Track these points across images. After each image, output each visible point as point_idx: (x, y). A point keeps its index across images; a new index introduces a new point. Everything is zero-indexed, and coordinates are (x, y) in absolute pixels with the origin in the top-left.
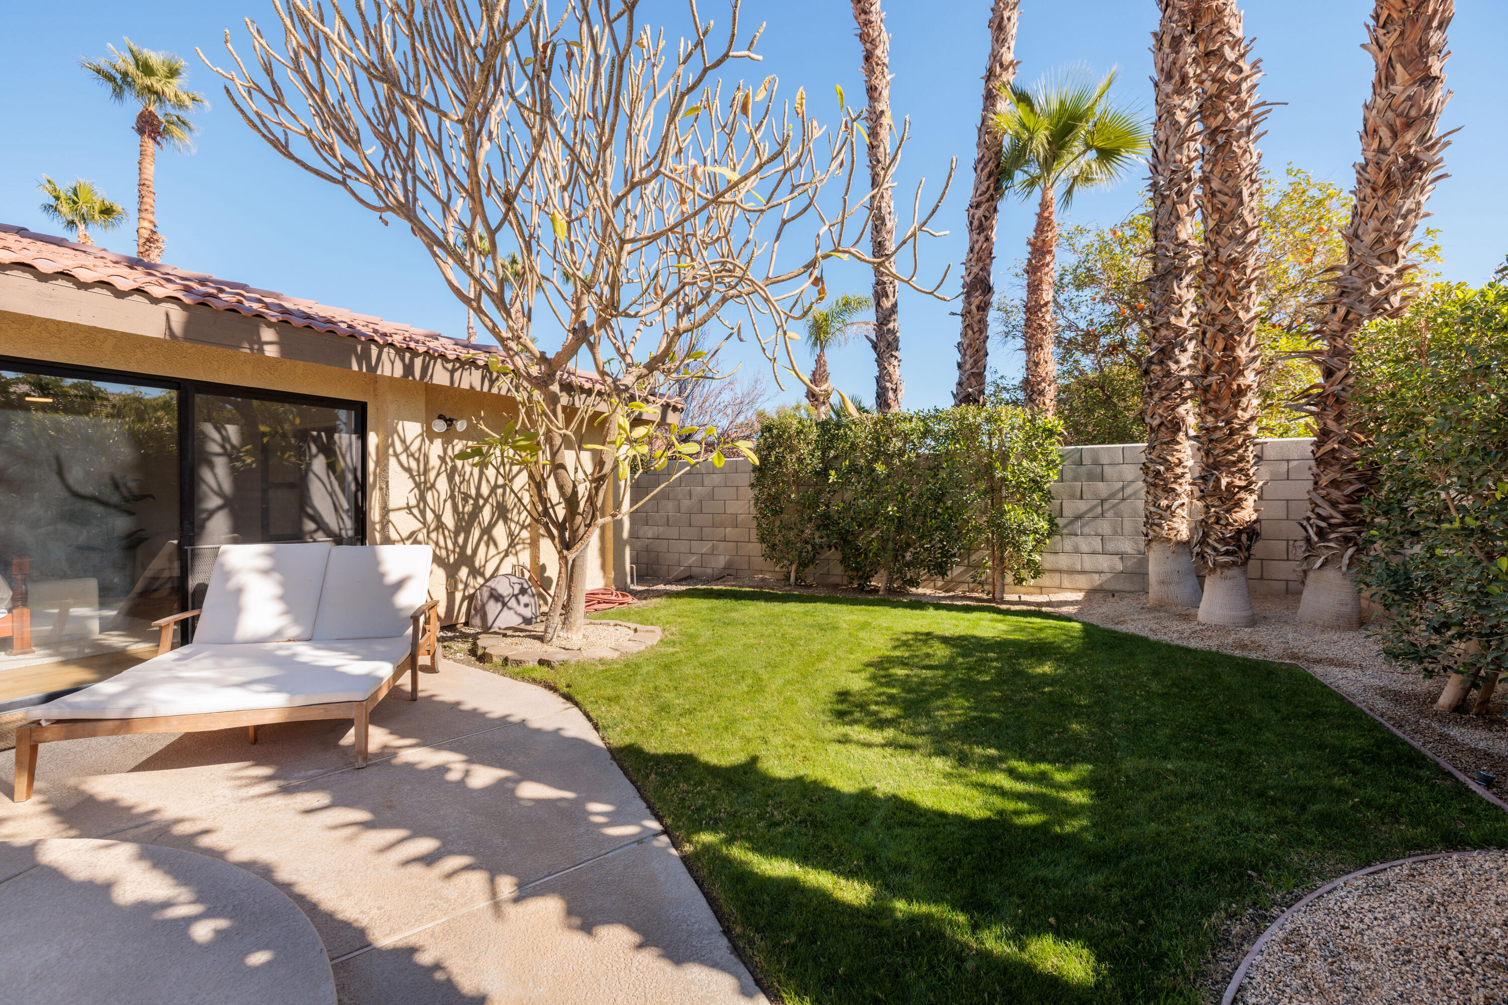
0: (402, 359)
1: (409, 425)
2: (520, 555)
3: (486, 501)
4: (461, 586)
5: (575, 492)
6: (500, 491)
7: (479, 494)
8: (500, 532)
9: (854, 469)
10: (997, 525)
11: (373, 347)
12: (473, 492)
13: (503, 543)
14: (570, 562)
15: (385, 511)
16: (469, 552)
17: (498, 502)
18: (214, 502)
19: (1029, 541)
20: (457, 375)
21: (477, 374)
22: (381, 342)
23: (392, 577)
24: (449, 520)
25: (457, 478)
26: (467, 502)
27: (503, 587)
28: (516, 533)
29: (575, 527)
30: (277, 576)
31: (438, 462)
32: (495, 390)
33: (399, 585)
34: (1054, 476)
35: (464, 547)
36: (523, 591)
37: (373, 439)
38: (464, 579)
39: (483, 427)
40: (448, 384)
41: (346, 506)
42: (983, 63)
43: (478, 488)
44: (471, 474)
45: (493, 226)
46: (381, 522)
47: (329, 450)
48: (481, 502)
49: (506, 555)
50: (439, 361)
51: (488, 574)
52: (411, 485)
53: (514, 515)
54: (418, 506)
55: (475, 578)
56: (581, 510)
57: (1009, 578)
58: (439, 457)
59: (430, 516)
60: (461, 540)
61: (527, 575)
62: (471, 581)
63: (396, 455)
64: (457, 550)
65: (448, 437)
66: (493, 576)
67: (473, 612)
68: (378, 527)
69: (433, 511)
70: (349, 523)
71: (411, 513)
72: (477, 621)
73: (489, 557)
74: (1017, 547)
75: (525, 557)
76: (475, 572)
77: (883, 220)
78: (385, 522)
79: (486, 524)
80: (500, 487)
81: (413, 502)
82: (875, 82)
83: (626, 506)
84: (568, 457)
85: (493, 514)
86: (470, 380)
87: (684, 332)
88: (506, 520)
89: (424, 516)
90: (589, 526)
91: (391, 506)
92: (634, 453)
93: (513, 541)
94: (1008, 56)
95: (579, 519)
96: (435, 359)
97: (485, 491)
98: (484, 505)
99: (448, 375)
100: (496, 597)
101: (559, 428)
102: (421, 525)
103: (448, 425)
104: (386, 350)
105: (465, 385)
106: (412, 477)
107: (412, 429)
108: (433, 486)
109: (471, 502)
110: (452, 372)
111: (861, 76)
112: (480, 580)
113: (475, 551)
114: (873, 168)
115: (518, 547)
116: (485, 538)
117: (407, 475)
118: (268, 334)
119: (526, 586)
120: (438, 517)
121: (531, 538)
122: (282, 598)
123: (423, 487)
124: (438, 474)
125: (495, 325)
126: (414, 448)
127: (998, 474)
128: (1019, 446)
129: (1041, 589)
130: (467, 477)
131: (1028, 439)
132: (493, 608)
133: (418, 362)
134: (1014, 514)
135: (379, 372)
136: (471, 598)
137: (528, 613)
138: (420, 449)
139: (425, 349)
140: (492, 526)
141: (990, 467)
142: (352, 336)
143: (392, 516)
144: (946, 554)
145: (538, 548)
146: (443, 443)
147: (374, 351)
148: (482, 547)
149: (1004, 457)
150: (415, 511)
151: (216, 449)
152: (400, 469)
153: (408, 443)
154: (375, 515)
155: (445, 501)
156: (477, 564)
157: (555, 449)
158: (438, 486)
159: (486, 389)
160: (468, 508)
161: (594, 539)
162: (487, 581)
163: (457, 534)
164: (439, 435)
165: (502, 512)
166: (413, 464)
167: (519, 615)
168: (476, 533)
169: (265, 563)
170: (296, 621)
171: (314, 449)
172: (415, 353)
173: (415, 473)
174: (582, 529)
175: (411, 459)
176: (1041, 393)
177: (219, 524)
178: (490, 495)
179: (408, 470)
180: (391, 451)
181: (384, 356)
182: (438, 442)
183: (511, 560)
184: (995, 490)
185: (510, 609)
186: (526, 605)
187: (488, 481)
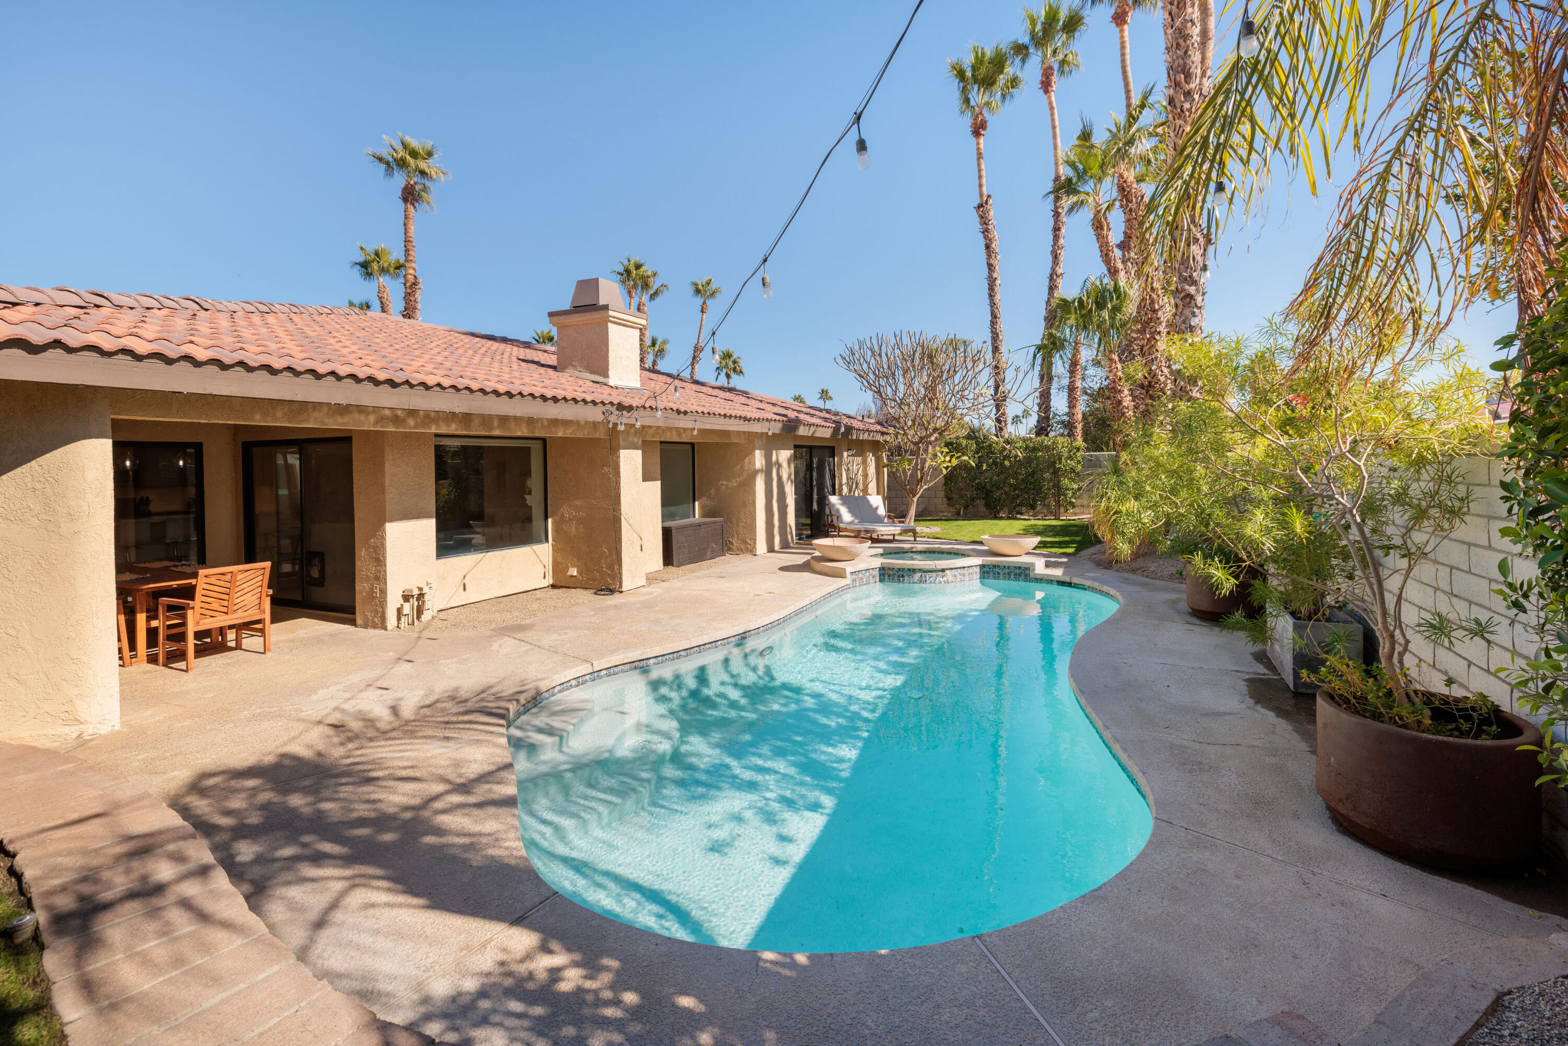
1: (845, 453)
9: (995, 463)
10: (1058, 486)
15: (841, 485)
18: (815, 483)
19: (1070, 493)
23: (874, 506)
30: (845, 506)
33: (877, 508)
34: (1080, 467)
37: (836, 459)
41: (831, 484)
42: (1048, 272)
46: (839, 489)
52: (846, 475)
57: (1062, 510)
63: (844, 465)
68: (837, 491)
71: (847, 486)
74: (1065, 495)
77: (997, 334)
81: (847, 482)
82: (992, 262)
91: (843, 483)
94: (1059, 271)
107: (845, 455)
111: (984, 256)
114: (992, 307)
117: (846, 472)
120: (850, 487)
122: (849, 512)
126: (846, 462)
127: (1058, 466)
128: (1066, 455)
129: (1075, 514)
131: (1070, 451)
134: (1065, 482)
141: (1054, 463)
143: (843, 487)
144: (1035, 501)
149: (1060, 459)
152: (844, 470)
154: (837, 487)
166: (846, 468)
170: (856, 518)
176: (1076, 428)
177: (816, 490)
180: (843, 463)
184: (1056, 472)
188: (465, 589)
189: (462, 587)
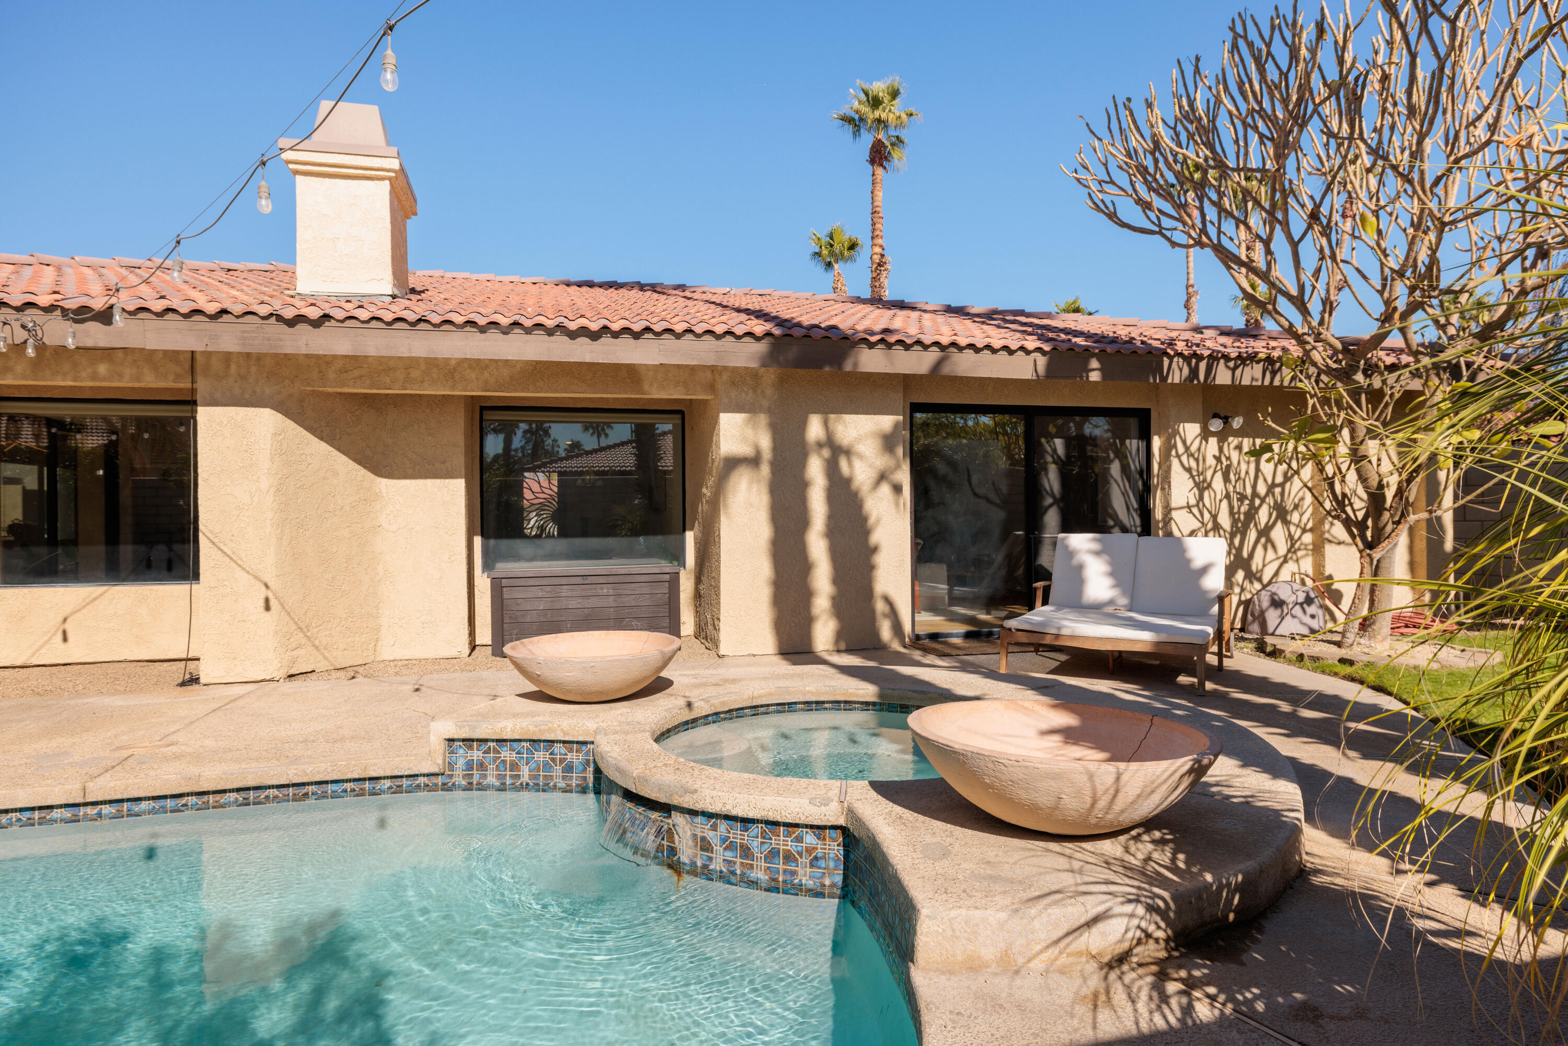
0: (1189, 364)
1: (1188, 426)
2: (1301, 562)
3: (1263, 500)
4: (1237, 590)
5: (1381, 486)
6: (1278, 490)
7: (1255, 494)
8: (1278, 533)
11: (1165, 359)
12: (1249, 491)
13: (1282, 549)
14: (1375, 562)
15: (1168, 509)
16: (1245, 554)
17: (1276, 502)
18: (1049, 500)
20: (1238, 372)
21: (1258, 369)
22: (1172, 353)
23: (1198, 563)
24: (1225, 520)
25: (1232, 476)
26: (1242, 503)
27: (1284, 593)
28: (1296, 537)
29: (1381, 525)
30: (1106, 557)
31: (1214, 462)
32: (1277, 382)
33: (1204, 570)
35: (1240, 549)
36: (1309, 601)
37: (1156, 442)
38: (1240, 582)
39: (1270, 423)
40: (1229, 382)
41: (1136, 506)
43: (1254, 487)
44: (1247, 473)
45: (1296, 239)
46: (1163, 519)
47: (1121, 456)
48: (1257, 502)
49: (1285, 561)
50: (1222, 361)
51: (1266, 579)
52: (1191, 484)
53: (1295, 518)
54: (1197, 505)
55: (1251, 582)
56: (1388, 505)
58: (1214, 456)
59: (1207, 516)
60: (1237, 541)
61: (1309, 582)
62: (1247, 584)
63: (1178, 456)
64: (1234, 551)
65: (1222, 437)
66: (1270, 583)
67: (1250, 618)
68: (1161, 525)
69: (1210, 513)
70: (1138, 521)
71: (1191, 512)
72: (1255, 627)
73: (1267, 561)
75: (1307, 565)
76: (1251, 576)
78: (1167, 519)
79: (1263, 525)
80: (1278, 485)
81: (1193, 501)
83: (1448, 500)
84: (1372, 447)
85: (1270, 515)
86: (1251, 375)
87: (1534, 289)
88: (1286, 523)
89: (1202, 515)
90: (1398, 523)
91: (1173, 505)
92: (1460, 439)
93: (1292, 545)
95: (1386, 515)
96: (1218, 359)
97: (1262, 489)
98: (1260, 506)
99: (1230, 373)
100: (1277, 603)
101: (1364, 419)
102: (1200, 525)
103: (1225, 423)
104: (1176, 359)
105: (1246, 381)
106: (1192, 477)
107: (1191, 430)
108: (1209, 486)
109: (1247, 502)
110: (1234, 370)
112: (1257, 586)
113: (1251, 555)
115: (1300, 554)
116: (1263, 540)
117: (1188, 475)
118: (1094, 364)
119: (1312, 595)
120: (1214, 517)
121: (1313, 544)
122: (1112, 574)
123: (1202, 487)
124: (1215, 472)
125: (1291, 325)
126: (1193, 449)
130: (1243, 475)
132: (1272, 616)
133: (1203, 366)
135: (1170, 381)
136: (1247, 604)
137: (1315, 624)
138: (1199, 449)
139: (1208, 352)
140: (1268, 528)
142: (1150, 352)
143: (1174, 514)
145: (1323, 556)
146: (1219, 442)
147: (1166, 361)
148: (1259, 550)
150: (1195, 510)
151: (1049, 459)
152: (1180, 469)
153: (1188, 443)
154: (1158, 514)
155: (1221, 501)
156: (1254, 568)
157: (1358, 440)
158: (1214, 485)
159: (1267, 382)
160: (1244, 508)
161: (1403, 540)
162: (1264, 587)
163: (1233, 535)
164: (1213, 434)
165: (1281, 513)
166: (1193, 464)
167: (1305, 624)
168: (1252, 535)
169: (1095, 546)
170: (1124, 593)
171: (1112, 455)
172: (1200, 358)
173: (1195, 473)
174: (1389, 527)
175: (1191, 460)
177: (1052, 518)
178: (1267, 495)
179: (1189, 470)
180: (1173, 453)
181: (1174, 365)
182: (1213, 441)
183: (1291, 567)
185: (1294, 617)
186: (1313, 617)
187: (1265, 480)
188: (65, 639)
189: (59, 636)
